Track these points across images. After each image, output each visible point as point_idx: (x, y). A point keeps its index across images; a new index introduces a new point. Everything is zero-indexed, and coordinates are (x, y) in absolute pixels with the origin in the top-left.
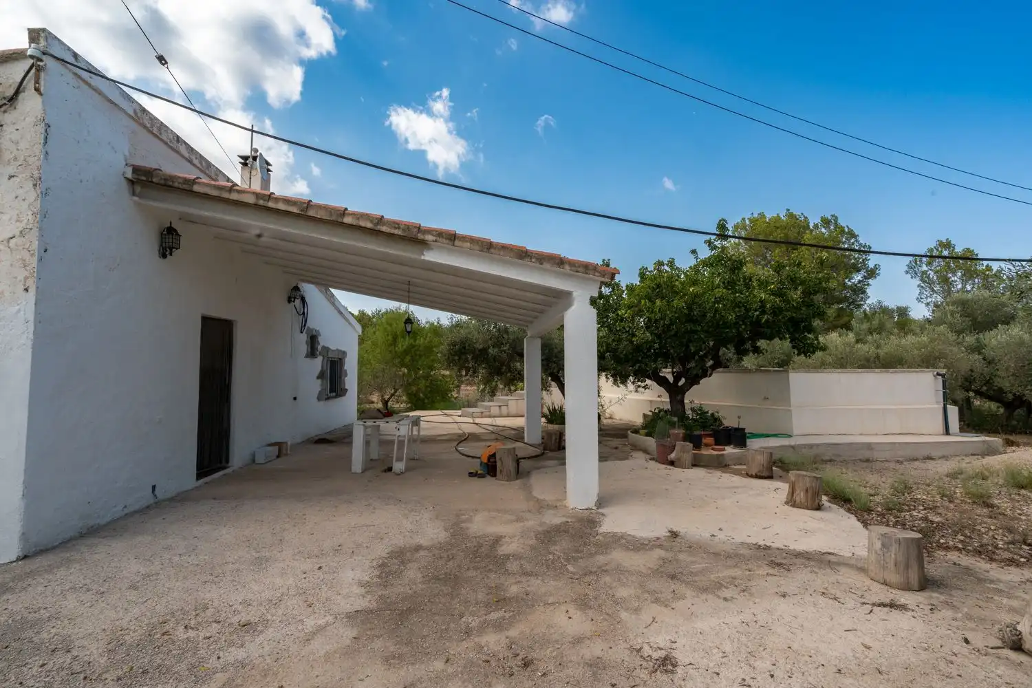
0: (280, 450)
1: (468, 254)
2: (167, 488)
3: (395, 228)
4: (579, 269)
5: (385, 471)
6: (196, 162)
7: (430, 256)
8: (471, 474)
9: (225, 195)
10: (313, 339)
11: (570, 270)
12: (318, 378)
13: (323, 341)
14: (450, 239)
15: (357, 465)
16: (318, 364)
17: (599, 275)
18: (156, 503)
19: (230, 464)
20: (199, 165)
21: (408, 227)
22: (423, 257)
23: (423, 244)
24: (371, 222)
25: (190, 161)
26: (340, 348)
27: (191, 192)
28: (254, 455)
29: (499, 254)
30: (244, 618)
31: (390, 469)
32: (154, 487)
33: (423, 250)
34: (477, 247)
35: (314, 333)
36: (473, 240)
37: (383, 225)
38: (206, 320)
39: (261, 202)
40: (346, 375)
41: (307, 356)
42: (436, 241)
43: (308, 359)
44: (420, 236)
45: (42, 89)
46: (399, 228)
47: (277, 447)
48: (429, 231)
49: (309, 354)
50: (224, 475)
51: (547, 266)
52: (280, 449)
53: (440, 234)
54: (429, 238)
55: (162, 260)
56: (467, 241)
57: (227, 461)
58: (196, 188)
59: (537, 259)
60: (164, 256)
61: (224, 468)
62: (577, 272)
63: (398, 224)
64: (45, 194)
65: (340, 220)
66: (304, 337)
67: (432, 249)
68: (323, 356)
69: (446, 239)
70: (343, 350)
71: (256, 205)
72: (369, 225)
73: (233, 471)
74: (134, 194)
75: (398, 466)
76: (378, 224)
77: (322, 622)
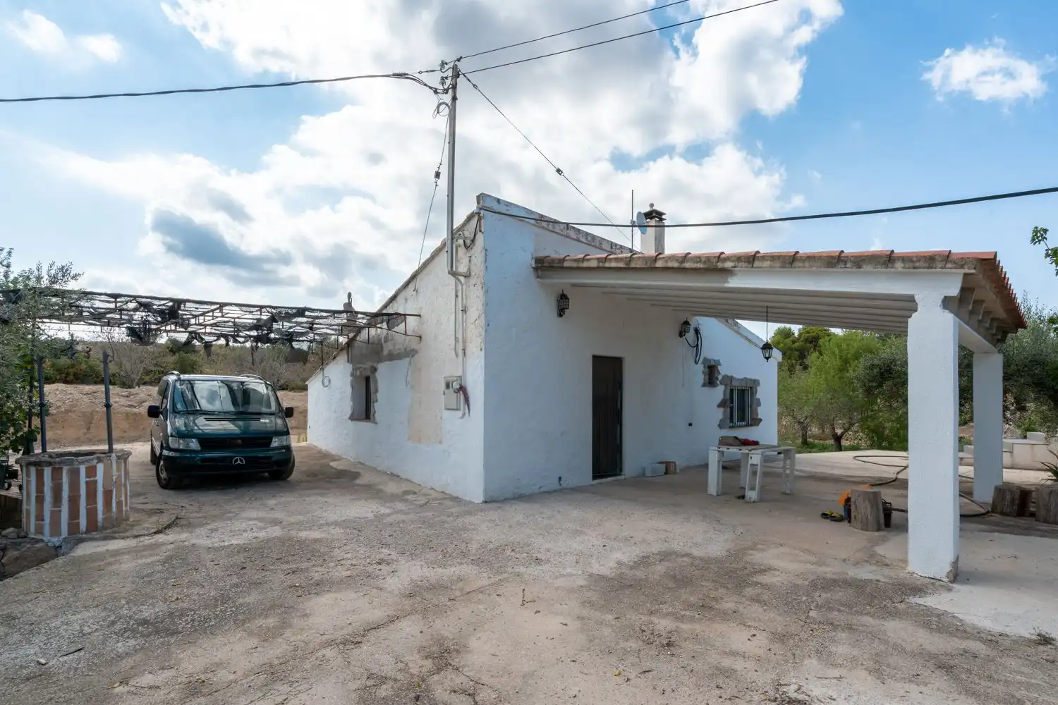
0: (667, 469)
1: (770, 271)
2: (570, 481)
3: (697, 262)
4: (918, 264)
5: (739, 498)
6: (583, 239)
7: (734, 283)
8: (825, 516)
9: (581, 265)
10: (711, 371)
11: (903, 268)
12: (719, 406)
13: (724, 370)
14: (749, 262)
15: (713, 488)
16: (719, 393)
17: (954, 265)
18: (561, 489)
19: (623, 473)
20: (584, 241)
21: (708, 259)
22: (726, 285)
23: (727, 272)
24: (677, 260)
25: (578, 240)
26: (748, 377)
27: (562, 268)
28: (644, 469)
29: (804, 267)
30: (539, 556)
31: (743, 497)
32: (560, 478)
33: (727, 279)
34: (778, 264)
35: (713, 363)
36: (773, 258)
37: (687, 262)
38: (596, 359)
39: (601, 265)
40: (759, 404)
41: (704, 385)
42: (735, 267)
43: (706, 389)
44: (720, 265)
45: (482, 231)
46: (700, 261)
47: (664, 465)
48: (728, 259)
49: (707, 383)
50: (616, 481)
51: (867, 268)
52: (669, 468)
53: (739, 258)
54: (728, 265)
55: (560, 319)
56: (767, 260)
57: (621, 470)
58: (566, 264)
59: (854, 263)
60: (560, 315)
61: (616, 475)
62: (914, 268)
63: (700, 258)
64: (487, 292)
65: (653, 266)
66: (700, 368)
67: (736, 274)
68: (726, 385)
69: (745, 262)
70: (753, 378)
71: (598, 268)
72: (676, 265)
73: (625, 479)
74: (538, 277)
75: (752, 495)
76: (682, 262)
77: (574, 572)
